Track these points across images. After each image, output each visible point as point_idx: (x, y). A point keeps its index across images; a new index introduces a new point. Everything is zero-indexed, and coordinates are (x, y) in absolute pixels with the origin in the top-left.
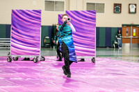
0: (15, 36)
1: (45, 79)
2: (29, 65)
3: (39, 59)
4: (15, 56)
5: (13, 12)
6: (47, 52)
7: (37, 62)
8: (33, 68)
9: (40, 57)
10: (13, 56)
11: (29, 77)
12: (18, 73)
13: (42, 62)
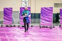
0: (42, 18)
1: (55, 35)
2: (48, 29)
3: (52, 27)
4: (42, 26)
5: (42, 8)
6: (55, 24)
7: (51, 28)
8: (50, 31)
9: (52, 26)
10: (41, 26)
11: (48, 34)
12: (44, 33)
13: (53, 28)
